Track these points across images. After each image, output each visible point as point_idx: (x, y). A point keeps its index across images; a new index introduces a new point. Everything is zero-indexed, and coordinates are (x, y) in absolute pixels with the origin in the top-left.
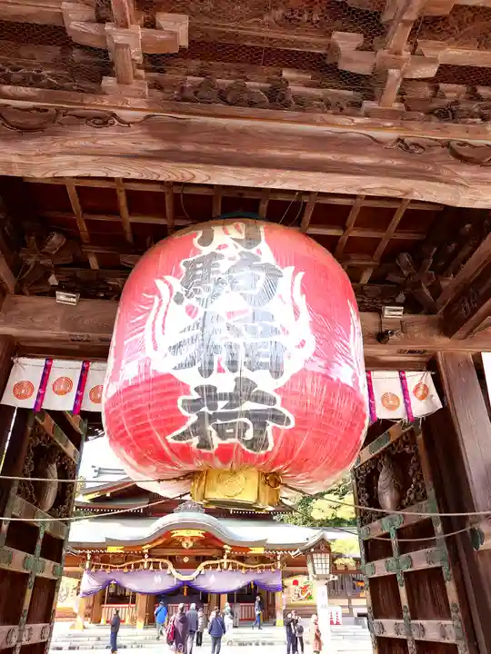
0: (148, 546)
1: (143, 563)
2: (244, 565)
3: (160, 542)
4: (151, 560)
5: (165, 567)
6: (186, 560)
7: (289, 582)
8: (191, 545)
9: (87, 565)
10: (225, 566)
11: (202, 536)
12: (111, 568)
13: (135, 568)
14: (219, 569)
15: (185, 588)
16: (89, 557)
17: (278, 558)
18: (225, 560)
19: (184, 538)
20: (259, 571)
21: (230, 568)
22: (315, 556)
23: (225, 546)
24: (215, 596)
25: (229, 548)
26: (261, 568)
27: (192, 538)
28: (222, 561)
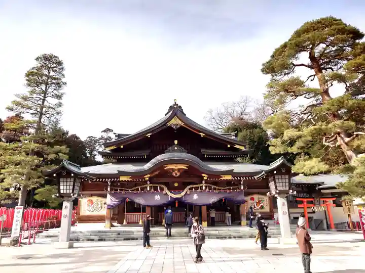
0: (149, 176)
1: (146, 187)
2: (217, 188)
3: (157, 173)
4: (151, 185)
5: (162, 189)
6: (176, 185)
7: (248, 198)
8: (178, 174)
9: (109, 189)
10: (204, 188)
11: (186, 168)
12: (125, 190)
13: (141, 190)
14: (199, 190)
15: (177, 202)
16: (109, 184)
17: (242, 183)
18: (204, 185)
19: (173, 170)
20: (228, 191)
21: (207, 190)
22: (276, 177)
23: (203, 175)
24: (198, 207)
25: (206, 176)
26: (230, 189)
27: (179, 170)
28: (201, 185)
